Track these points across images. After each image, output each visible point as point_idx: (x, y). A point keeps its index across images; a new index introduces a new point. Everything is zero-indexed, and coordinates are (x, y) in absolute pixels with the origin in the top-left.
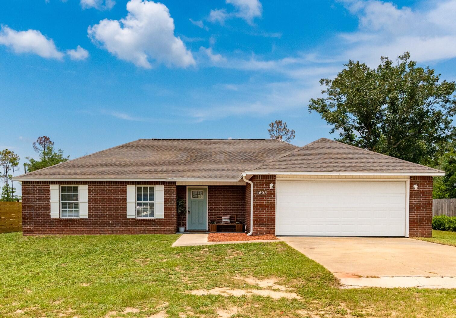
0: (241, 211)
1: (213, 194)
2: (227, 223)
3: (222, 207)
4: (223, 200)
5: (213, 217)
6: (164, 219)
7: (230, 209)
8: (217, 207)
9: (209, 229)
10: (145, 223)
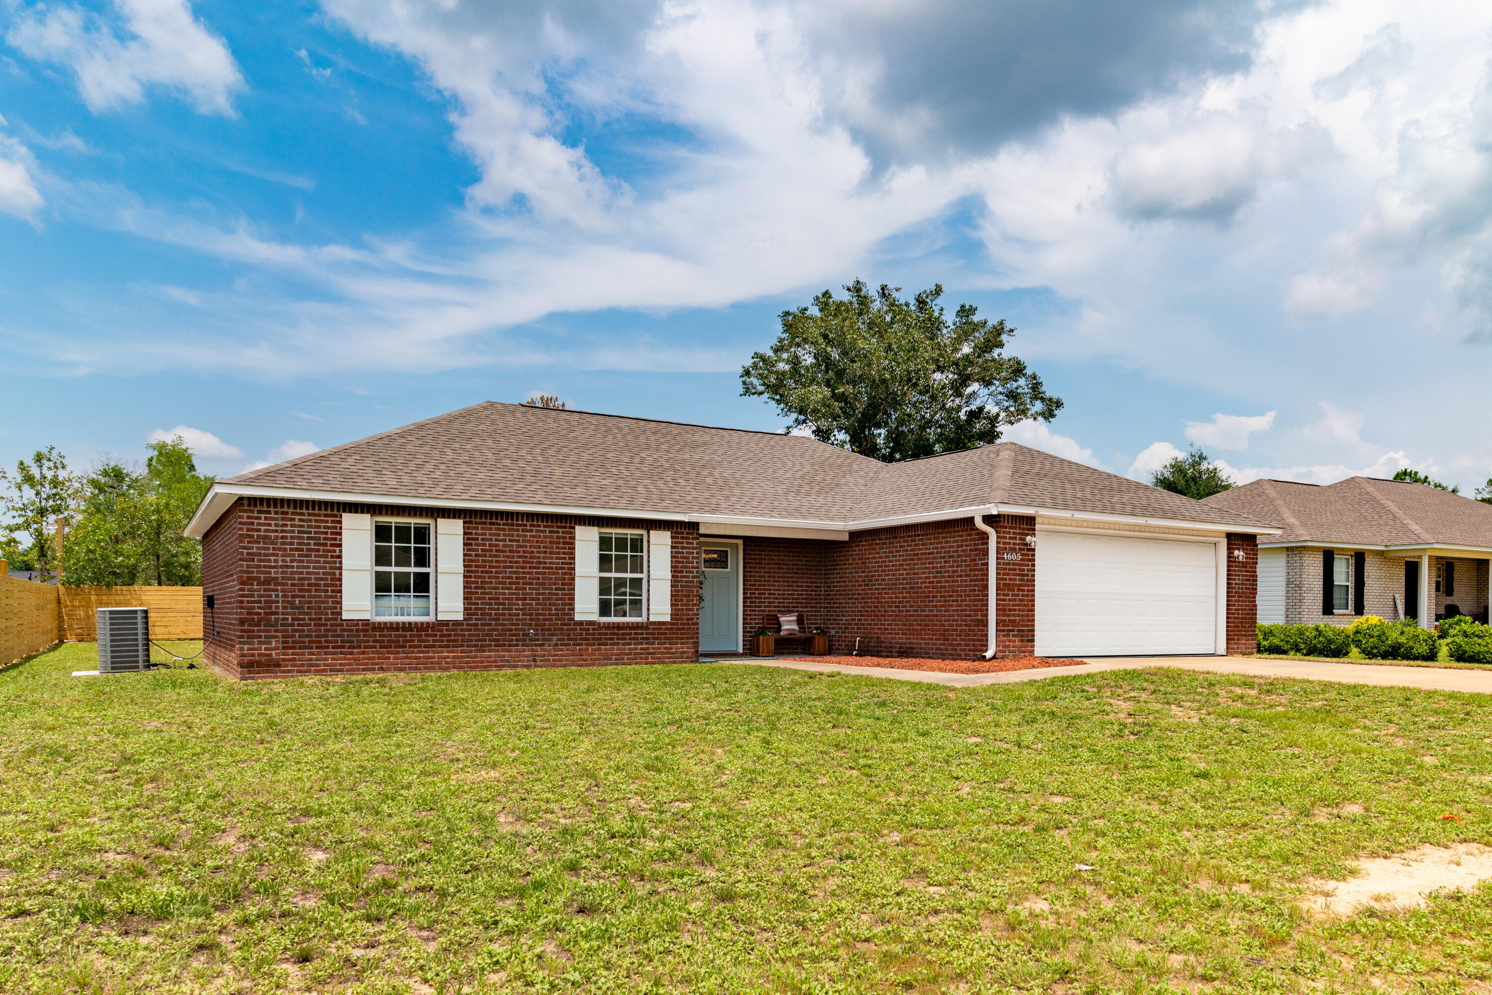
0: (814, 603)
1: (753, 558)
2: (794, 632)
3: (774, 594)
4: (777, 575)
6: (671, 623)
7: (793, 599)
8: (765, 594)
9: (748, 649)
10: (623, 634)
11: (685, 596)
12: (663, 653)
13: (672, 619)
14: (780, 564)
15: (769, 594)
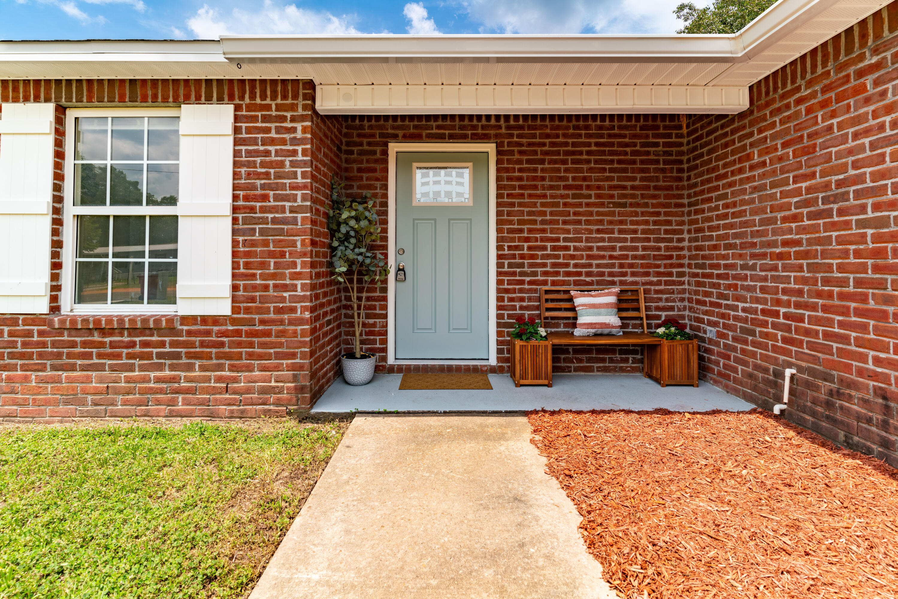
0: (665, 266)
1: (520, 179)
2: (606, 331)
3: (567, 248)
4: (572, 210)
5: (522, 299)
6: (234, 321)
7: (611, 257)
8: (545, 248)
9: (507, 360)
10: (113, 345)
11: (272, 255)
12: (214, 391)
13: (235, 310)
14: (580, 187)
15: (554, 248)
